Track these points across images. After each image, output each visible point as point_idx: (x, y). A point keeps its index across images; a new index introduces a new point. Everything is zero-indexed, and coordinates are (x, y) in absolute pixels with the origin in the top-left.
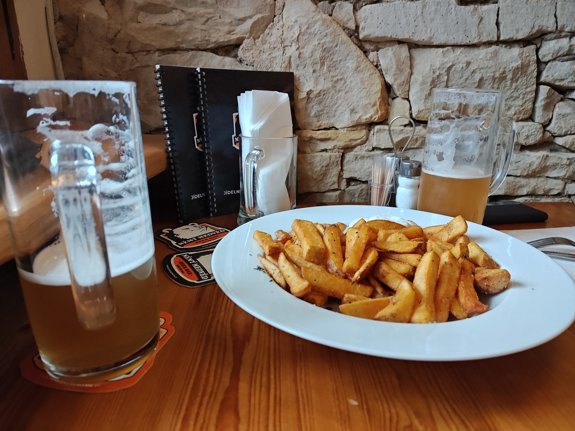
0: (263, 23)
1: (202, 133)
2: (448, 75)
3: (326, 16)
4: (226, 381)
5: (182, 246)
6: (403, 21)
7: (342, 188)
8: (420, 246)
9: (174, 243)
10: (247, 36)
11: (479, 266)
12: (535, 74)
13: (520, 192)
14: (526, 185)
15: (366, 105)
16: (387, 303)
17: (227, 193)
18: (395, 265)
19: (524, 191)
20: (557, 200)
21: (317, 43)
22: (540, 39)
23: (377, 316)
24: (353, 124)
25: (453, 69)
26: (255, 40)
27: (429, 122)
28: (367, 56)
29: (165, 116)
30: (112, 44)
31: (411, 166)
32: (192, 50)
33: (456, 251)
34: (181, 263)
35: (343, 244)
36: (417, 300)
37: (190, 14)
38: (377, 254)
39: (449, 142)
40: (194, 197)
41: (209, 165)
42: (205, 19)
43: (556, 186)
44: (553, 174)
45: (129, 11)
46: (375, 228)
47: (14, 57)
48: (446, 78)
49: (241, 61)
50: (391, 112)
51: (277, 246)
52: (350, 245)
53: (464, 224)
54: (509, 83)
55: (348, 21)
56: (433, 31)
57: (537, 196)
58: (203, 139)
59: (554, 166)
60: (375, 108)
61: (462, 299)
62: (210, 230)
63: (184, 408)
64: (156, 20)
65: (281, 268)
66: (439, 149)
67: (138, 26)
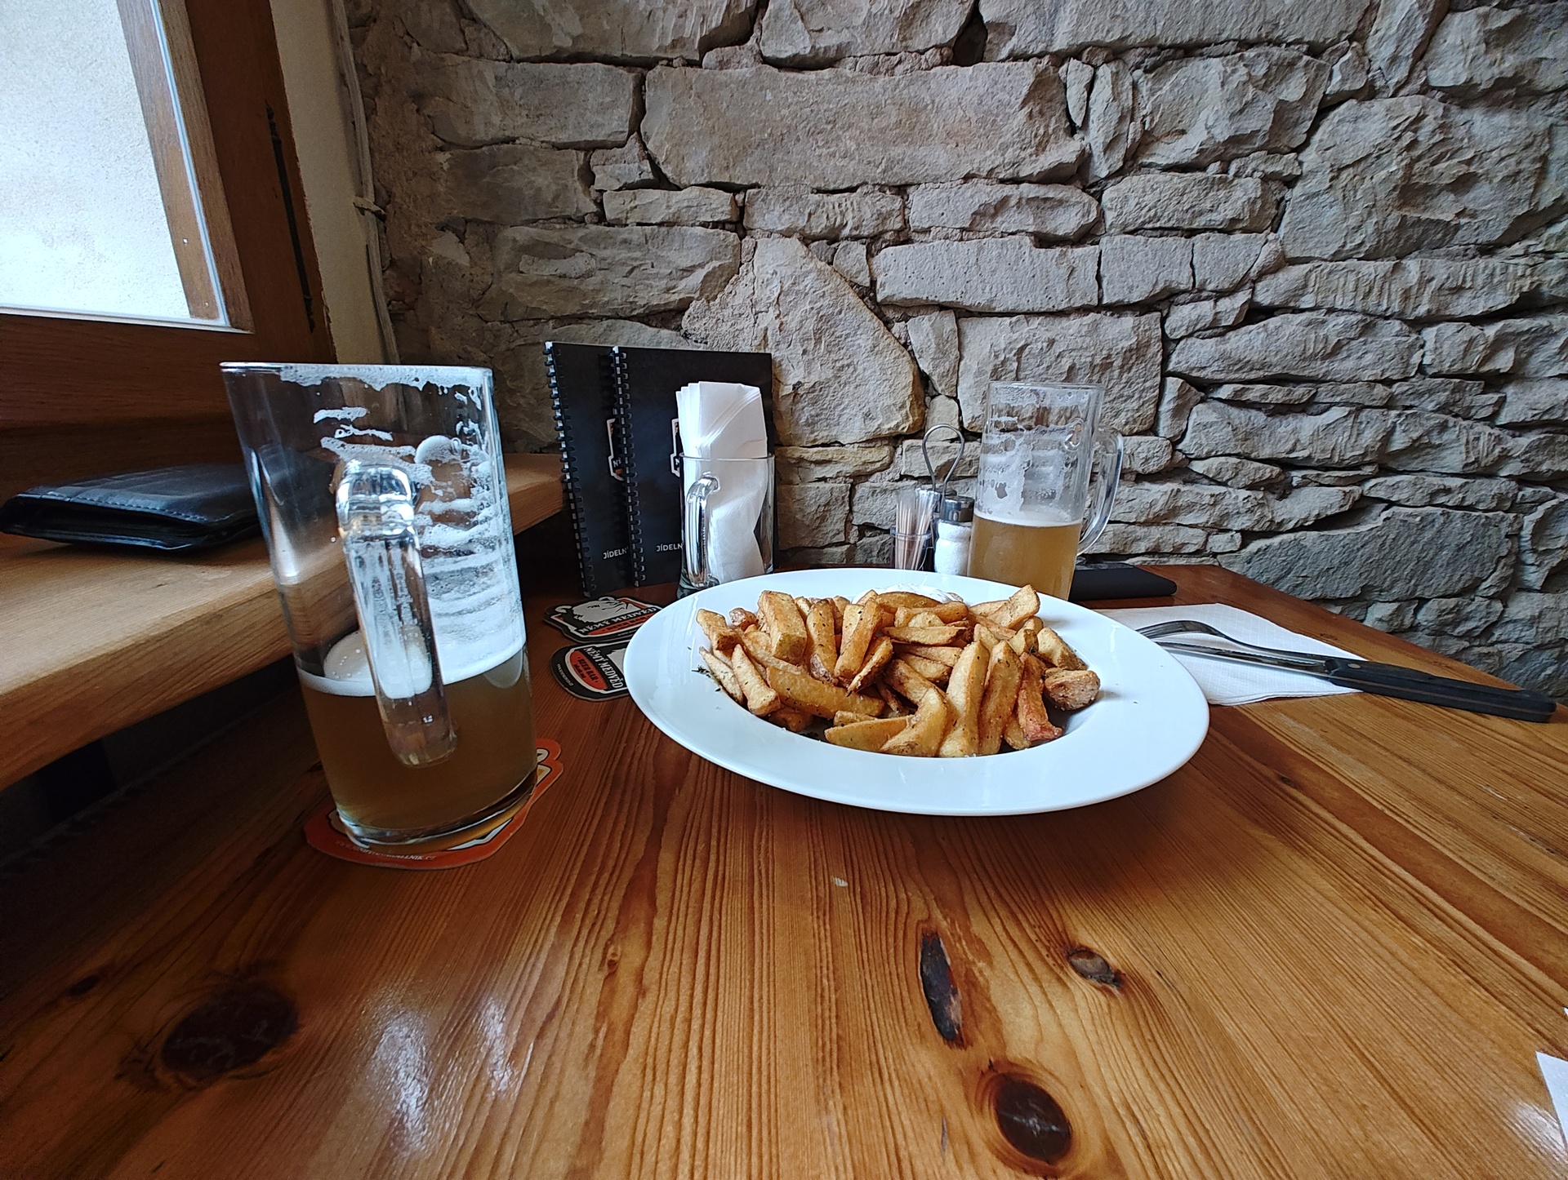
0: (721, 276)
1: (622, 452)
2: (1019, 360)
3: (822, 265)
4: (640, 849)
5: (586, 633)
6: (947, 273)
7: (852, 541)
8: (960, 633)
9: (572, 629)
10: (696, 296)
11: (1054, 666)
12: (1159, 358)
13: (1135, 549)
14: (1145, 537)
15: (889, 407)
16: (901, 727)
17: (662, 548)
18: (920, 665)
19: (1142, 547)
20: (1194, 561)
21: (808, 307)
22: (1167, 303)
23: (885, 747)
24: (869, 437)
25: (1027, 350)
26: (708, 302)
27: (984, 435)
28: (889, 330)
29: (560, 424)
30: (477, 308)
31: (959, 505)
32: (608, 318)
33: (1019, 642)
34: (581, 661)
35: (838, 631)
36: (950, 719)
37: (604, 259)
38: (891, 647)
39: (1013, 467)
40: (607, 555)
41: (633, 504)
42: (629, 268)
43: (1193, 539)
44: (1189, 519)
45: (504, 255)
46: (892, 604)
47: (312, 326)
48: (1015, 365)
49: (686, 336)
50: (930, 418)
51: (732, 634)
52: (848, 633)
53: (1035, 599)
54: (1116, 373)
55: (859, 272)
56: (994, 290)
57: (1163, 555)
58: (623, 461)
59: (1190, 507)
60: (904, 412)
61: (1022, 720)
62: (632, 609)
63: (569, 891)
64: (549, 269)
65: (736, 669)
66: (1000, 478)
67: (519, 278)
